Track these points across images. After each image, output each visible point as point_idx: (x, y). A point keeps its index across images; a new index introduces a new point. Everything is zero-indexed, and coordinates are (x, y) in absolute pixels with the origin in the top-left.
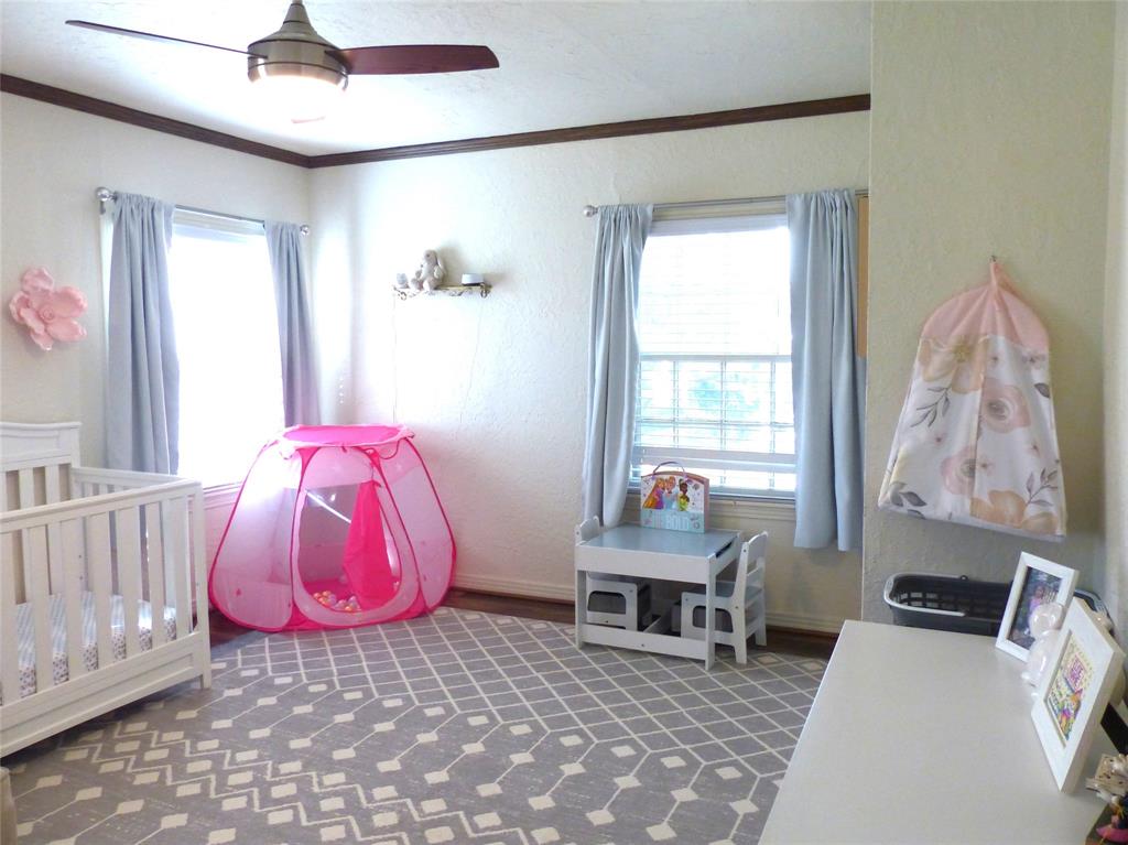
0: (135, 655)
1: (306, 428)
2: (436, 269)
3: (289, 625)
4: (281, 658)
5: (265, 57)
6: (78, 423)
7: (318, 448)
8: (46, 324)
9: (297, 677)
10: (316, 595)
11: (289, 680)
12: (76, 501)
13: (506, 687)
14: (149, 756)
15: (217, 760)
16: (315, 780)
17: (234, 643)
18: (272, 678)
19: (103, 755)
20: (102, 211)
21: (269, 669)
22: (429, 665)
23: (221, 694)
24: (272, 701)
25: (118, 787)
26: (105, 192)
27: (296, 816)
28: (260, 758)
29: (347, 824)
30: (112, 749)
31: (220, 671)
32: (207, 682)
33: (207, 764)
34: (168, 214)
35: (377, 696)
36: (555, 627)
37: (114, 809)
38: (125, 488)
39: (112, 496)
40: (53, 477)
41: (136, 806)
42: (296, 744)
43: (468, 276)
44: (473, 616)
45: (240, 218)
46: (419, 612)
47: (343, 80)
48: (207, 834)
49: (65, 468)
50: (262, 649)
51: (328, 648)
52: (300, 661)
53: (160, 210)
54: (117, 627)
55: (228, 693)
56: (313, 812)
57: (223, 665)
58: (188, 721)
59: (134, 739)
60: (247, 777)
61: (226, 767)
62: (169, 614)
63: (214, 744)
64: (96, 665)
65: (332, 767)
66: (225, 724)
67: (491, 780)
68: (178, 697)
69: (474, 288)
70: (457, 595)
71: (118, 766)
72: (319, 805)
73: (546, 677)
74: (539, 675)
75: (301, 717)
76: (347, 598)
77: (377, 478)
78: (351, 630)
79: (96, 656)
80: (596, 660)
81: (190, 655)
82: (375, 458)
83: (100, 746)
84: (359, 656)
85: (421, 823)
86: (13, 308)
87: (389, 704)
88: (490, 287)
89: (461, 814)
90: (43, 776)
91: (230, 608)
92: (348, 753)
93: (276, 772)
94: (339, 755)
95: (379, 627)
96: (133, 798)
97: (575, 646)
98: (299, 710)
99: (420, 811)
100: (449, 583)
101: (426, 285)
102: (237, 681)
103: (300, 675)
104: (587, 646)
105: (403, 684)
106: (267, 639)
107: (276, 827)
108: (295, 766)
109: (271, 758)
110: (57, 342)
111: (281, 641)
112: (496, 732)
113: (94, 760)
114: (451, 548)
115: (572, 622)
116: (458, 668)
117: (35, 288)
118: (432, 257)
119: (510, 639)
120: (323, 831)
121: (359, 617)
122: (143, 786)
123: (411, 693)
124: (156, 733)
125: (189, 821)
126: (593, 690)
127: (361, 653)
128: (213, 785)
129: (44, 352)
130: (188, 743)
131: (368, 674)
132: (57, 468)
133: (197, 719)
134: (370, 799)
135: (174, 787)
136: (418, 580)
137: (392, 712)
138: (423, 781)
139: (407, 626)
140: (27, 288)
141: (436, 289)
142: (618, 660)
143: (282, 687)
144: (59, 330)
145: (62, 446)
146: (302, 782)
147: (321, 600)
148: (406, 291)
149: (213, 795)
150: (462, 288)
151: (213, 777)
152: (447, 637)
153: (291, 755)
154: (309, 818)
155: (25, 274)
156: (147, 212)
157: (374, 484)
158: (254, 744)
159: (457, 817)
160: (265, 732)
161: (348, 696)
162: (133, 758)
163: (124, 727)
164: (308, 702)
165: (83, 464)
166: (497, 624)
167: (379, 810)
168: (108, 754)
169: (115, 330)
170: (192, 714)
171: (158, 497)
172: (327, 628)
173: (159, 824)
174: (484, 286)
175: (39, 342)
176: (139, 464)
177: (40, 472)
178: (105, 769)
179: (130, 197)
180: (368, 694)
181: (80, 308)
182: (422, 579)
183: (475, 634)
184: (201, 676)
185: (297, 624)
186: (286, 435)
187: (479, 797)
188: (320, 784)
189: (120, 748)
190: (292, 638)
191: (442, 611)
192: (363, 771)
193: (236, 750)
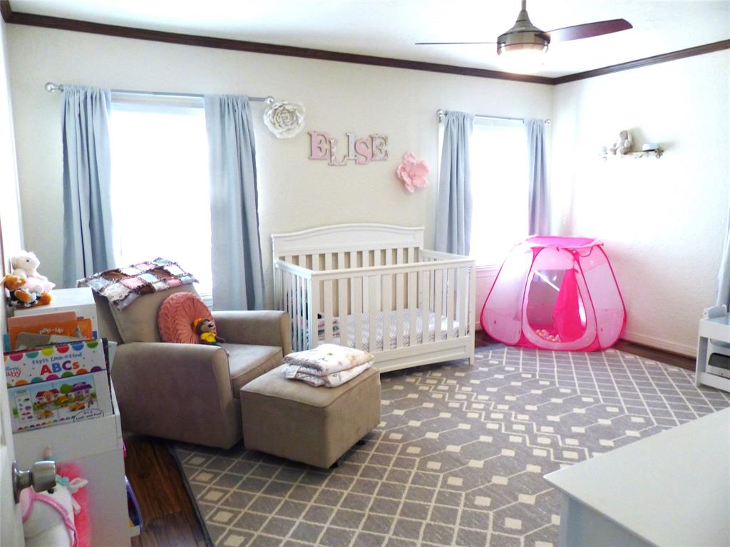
0: (438, 340)
1: (540, 237)
2: (626, 141)
3: (518, 342)
4: (511, 358)
5: (504, 43)
6: (423, 228)
7: (543, 248)
8: (411, 179)
9: (517, 369)
10: (538, 331)
11: (513, 369)
12: (421, 263)
13: (637, 397)
14: (440, 387)
15: (469, 396)
16: (513, 415)
17: (490, 347)
18: (504, 367)
19: (421, 382)
20: (440, 121)
21: (504, 362)
22: (593, 377)
23: (478, 369)
24: (501, 377)
25: (425, 396)
26: (441, 112)
27: (500, 428)
28: (490, 400)
29: (524, 438)
30: (425, 380)
31: (479, 359)
32: (472, 362)
33: (464, 397)
34: (472, 119)
35: (557, 385)
36: (684, 372)
37: (422, 404)
38: (442, 260)
39: (435, 262)
40: (411, 252)
41: (431, 405)
42: (508, 398)
43: (647, 145)
44: (630, 357)
45: (510, 119)
46: (596, 348)
47: (546, 47)
48: (458, 424)
49: (417, 249)
50: (503, 353)
51: (538, 358)
52: (521, 361)
53: (467, 118)
54: (431, 326)
55: (481, 369)
56: (509, 427)
57: (482, 356)
58: (460, 377)
59: (435, 379)
60: (481, 406)
61: (473, 400)
62: (456, 324)
63: (470, 389)
64: (421, 342)
65: (523, 412)
66: (477, 382)
67: (610, 438)
68: (457, 367)
69: (650, 152)
70: (623, 344)
71: (426, 388)
72: (512, 426)
73: (665, 397)
74: (662, 396)
75: (514, 387)
76: (555, 335)
77: (577, 267)
78: (553, 352)
79: (422, 337)
80: (707, 395)
81: (465, 346)
82: (576, 256)
83: (420, 379)
84: (554, 365)
85: (562, 448)
86: (398, 172)
87: (563, 390)
88: (663, 151)
89: (586, 450)
90: (397, 385)
91: (490, 329)
92: (534, 408)
93: (495, 408)
94: (528, 407)
95: (570, 353)
96: (430, 402)
97: (695, 385)
98: (513, 383)
99: (564, 443)
100: (619, 336)
101: (618, 152)
102: (486, 364)
103: (502, 362)
104: (703, 387)
105: (575, 383)
106: (506, 348)
107: (489, 429)
108: (506, 407)
109: (494, 401)
110: (415, 187)
111: (514, 350)
112: (622, 418)
113: (417, 383)
114: (623, 315)
115: (693, 369)
116: (610, 381)
117: (408, 162)
118: (624, 135)
119: (649, 373)
120: (511, 437)
121: (558, 345)
122: (435, 399)
123: (577, 388)
124: (445, 379)
125: (452, 417)
126: (696, 411)
127: (555, 363)
128: (465, 406)
129: (411, 193)
130: (458, 386)
131: (556, 374)
132: (413, 249)
133: (465, 377)
134: (539, 430)
135: (448, 402)
136: (597, 330)
137: (563, 395)
138: (570, 430)
139: (586, 355)
140: (405, 162)
141: (625, 154)
142: (724, 399)
143: (508, 372)
144: (417, 182)
145: (416, 239)
146: (507, 416)
147: (540, 334)
148: (606, 155)
149: (464, 409)
150: (643, 153)
151: (466, 403)
152: (609, 365)
153: (505, 402)
154: (506, 430)
155: (404, 156)
156: (461, 119)
157: (574, 271)
158: (488, 393)
159: (583, 450)
160: (494, 390)
161: (541, 383)
162: (433, 387)
163: (431, 373)
164: (520, 381)
165: (425, 248)
166: (644, 364)
167: (541, 436)
168: (423, 382)
169: (442, 183)
170: (462, 375)
171: (455, 266)
172: (541, 349)
173: (439, 415)
174: (659, 151)
175: (408, 188)
176: (450, 250)
177: (406, 250)
178: (421, 388)
179: (453, 113)
180: (553, 383)
181: (427, 171)
182: (599, 330)
183: (628, 367)
184: (469, 359)
185: (523, 344)
186: (527, 240)
187: (599, 444)
188: (516, 417)
189: (428, 381)
190: (519, 350)
191: (611, 351)
192: (539, 418)
193: (479, 393)
